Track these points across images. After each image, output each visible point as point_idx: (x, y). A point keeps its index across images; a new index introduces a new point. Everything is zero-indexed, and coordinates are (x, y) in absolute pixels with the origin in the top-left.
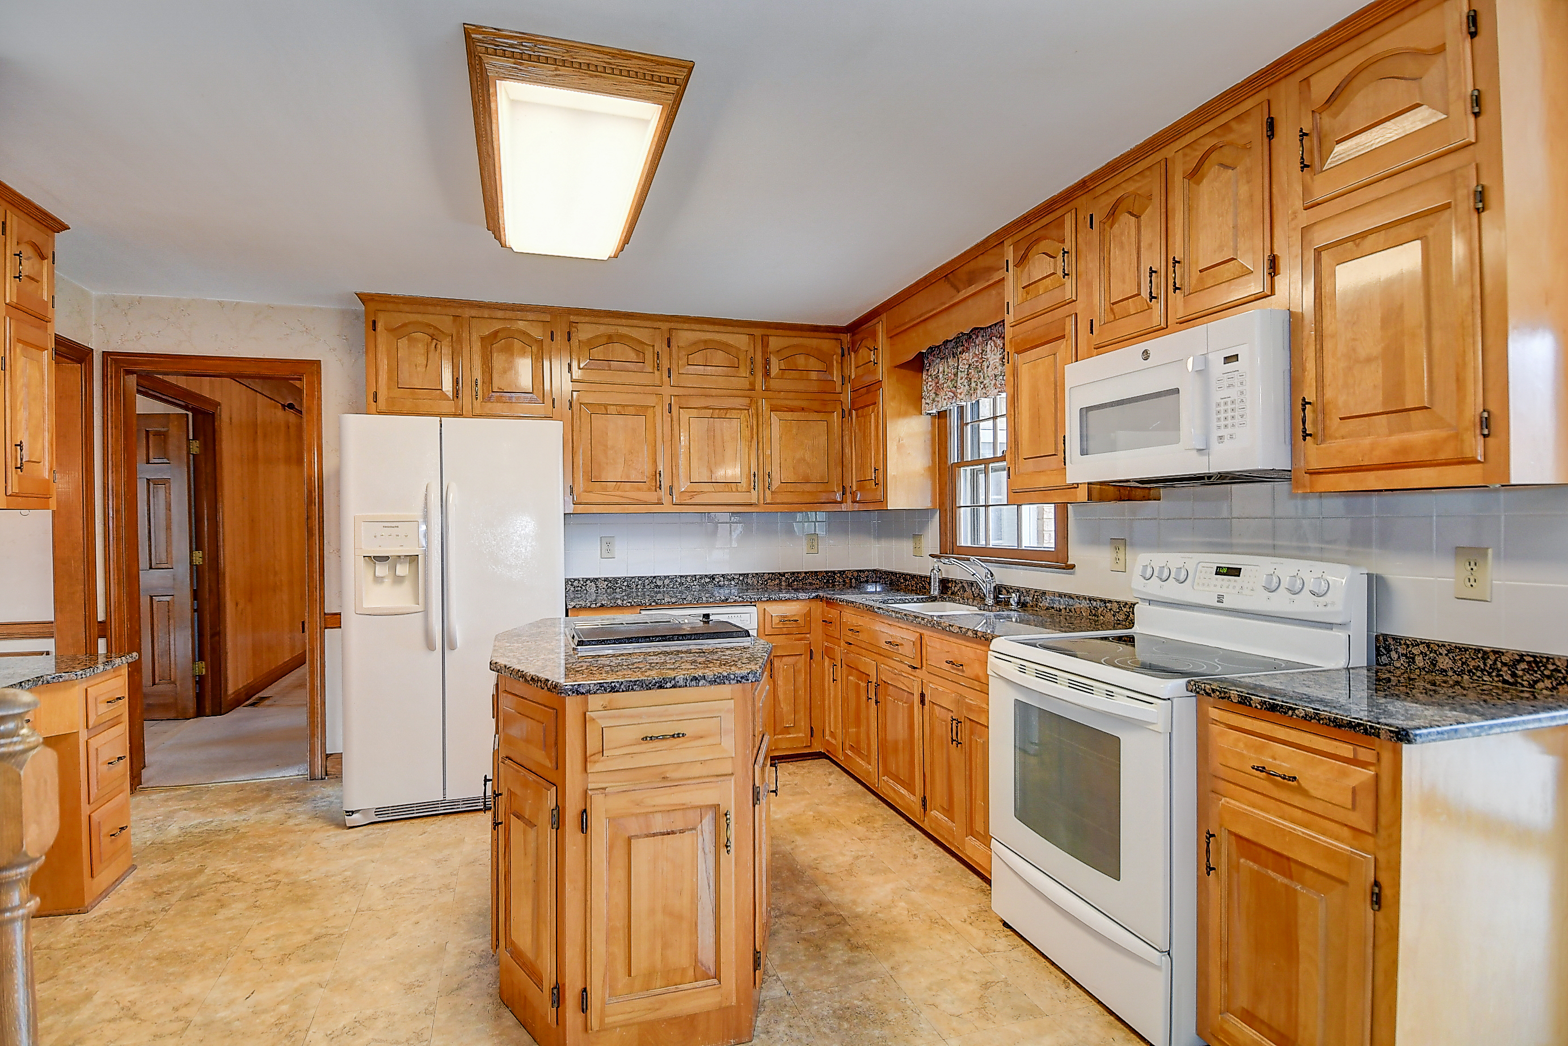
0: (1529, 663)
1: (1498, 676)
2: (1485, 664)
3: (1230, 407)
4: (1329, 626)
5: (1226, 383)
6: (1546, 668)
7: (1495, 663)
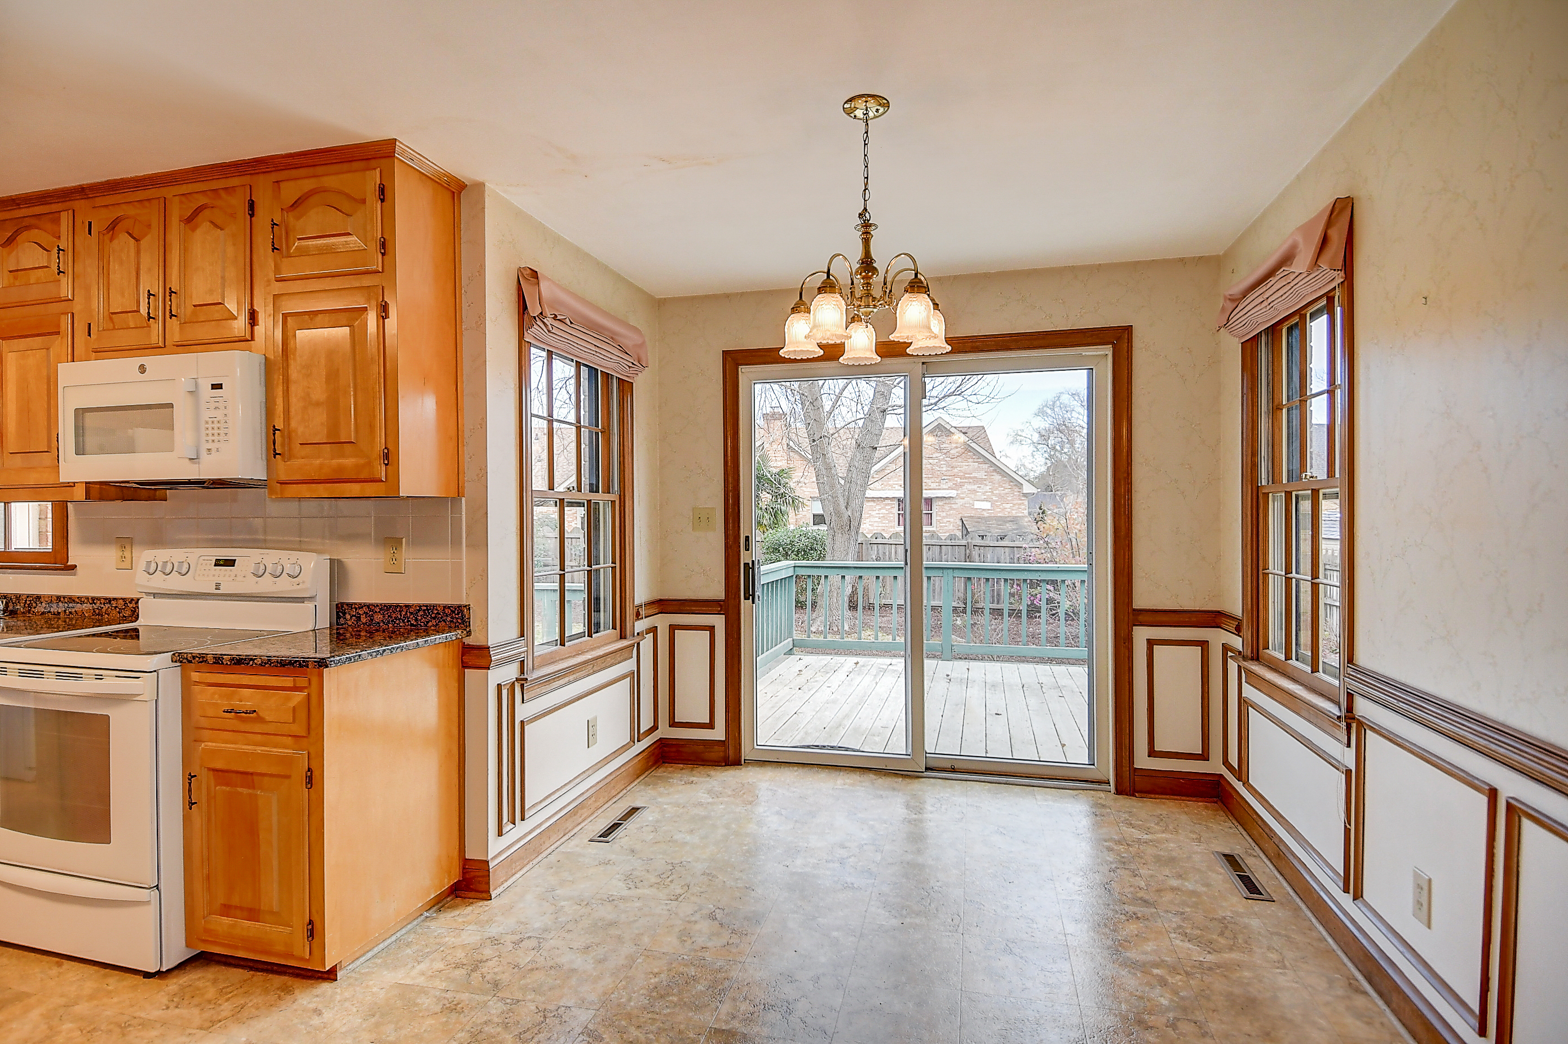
0: (424, 610)
1: (408, 621)
2: (401, 616)
3: (216, 425)
4: (301, 600)
5: (213, 405)
6: (433, 613)
7: (406, 614)
